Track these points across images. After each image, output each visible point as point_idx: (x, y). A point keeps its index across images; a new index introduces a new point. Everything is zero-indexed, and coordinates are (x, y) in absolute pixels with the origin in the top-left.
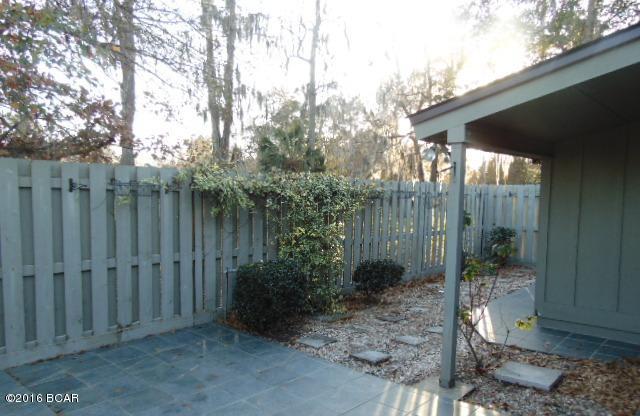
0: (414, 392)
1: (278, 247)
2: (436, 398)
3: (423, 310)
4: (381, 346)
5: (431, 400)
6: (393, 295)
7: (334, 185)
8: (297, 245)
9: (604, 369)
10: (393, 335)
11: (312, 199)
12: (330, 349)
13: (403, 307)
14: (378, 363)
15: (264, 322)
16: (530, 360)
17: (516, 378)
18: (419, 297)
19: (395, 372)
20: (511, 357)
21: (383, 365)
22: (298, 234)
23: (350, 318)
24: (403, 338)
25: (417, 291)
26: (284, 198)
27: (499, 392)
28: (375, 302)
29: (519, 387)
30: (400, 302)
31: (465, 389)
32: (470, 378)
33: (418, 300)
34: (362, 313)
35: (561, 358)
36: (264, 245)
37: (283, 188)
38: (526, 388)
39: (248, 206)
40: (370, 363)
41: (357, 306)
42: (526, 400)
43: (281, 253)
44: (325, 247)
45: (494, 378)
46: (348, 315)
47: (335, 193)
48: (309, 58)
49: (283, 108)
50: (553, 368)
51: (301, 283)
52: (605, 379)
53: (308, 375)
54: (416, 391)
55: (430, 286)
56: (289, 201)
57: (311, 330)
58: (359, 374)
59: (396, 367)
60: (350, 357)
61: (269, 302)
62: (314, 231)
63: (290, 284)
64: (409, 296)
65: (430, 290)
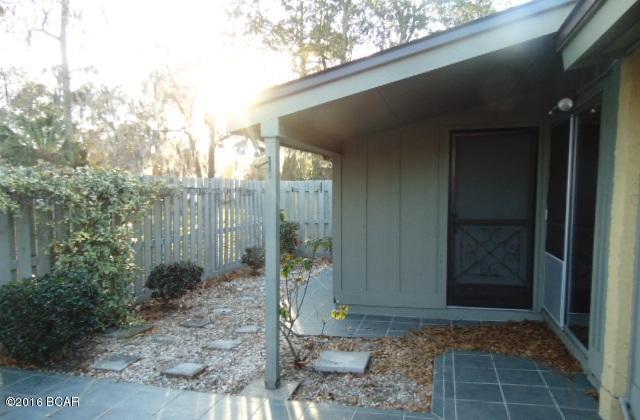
0: (242, 400)
1: (53, 257)
2: (267, 403)
3: (227, 310)
4: (193, 356)
5: (262, 405)
6: (191, 298)
7: (120, 182)
8: (80, 252)
9: (399, 343)
10: (202, 342)
11: (94, 197)
12: (136, 369)
13: (205, 310)
14: (195, 376)
15: (44, 351)
16: (339, 346)
17: (334, 366)
18: (219, 297)
19: (215, 383)
20: (322, 346)
21: (201, 376)
22: (80, 239)
23: (150, 329)
24: (213, 344)
25: (215, 292)
26: (59, 198)
27: (322, 382)
28: (174, 308)
29: (338, 374)
30: (200, 305)
31: (291, 386)
32: (291, 374)
33: (217, 300)
34: (162, 322)
35: (364, 340)
36: (33, 255)
37: (57, 185)
38: (344, 374)
39: (9, 208)
40: (186, 377)
41: (155, 315)
42: (347, 386)
43: (58, 263)
44: (115, 252)
45: (314, 371)
46: (146, 327)
47: (121, 191)
48: (58, 34)
49: (24, 90)
50: (360, 351)
51: (92, 298)
52: (403, 352)
53: (116, 406)
54: (243, 399)
55: (228, 284)
56: (66, 201)
57: (106, 351)
58: (176, 393)
59: (215, 376)
60: (162, 374)
61: (50, 326)
62: (101, 236)
63: (79, 300)
64: (208, 298)
65: (227, 289)
